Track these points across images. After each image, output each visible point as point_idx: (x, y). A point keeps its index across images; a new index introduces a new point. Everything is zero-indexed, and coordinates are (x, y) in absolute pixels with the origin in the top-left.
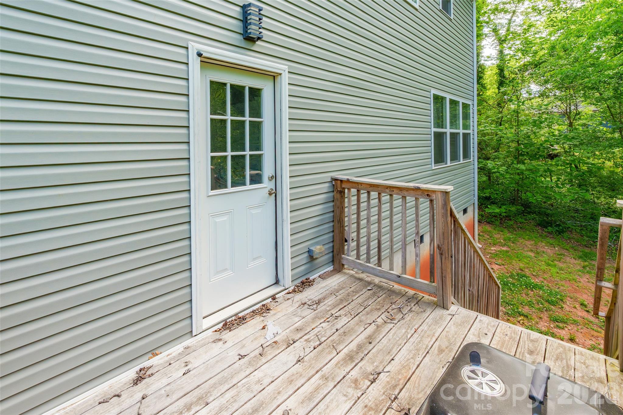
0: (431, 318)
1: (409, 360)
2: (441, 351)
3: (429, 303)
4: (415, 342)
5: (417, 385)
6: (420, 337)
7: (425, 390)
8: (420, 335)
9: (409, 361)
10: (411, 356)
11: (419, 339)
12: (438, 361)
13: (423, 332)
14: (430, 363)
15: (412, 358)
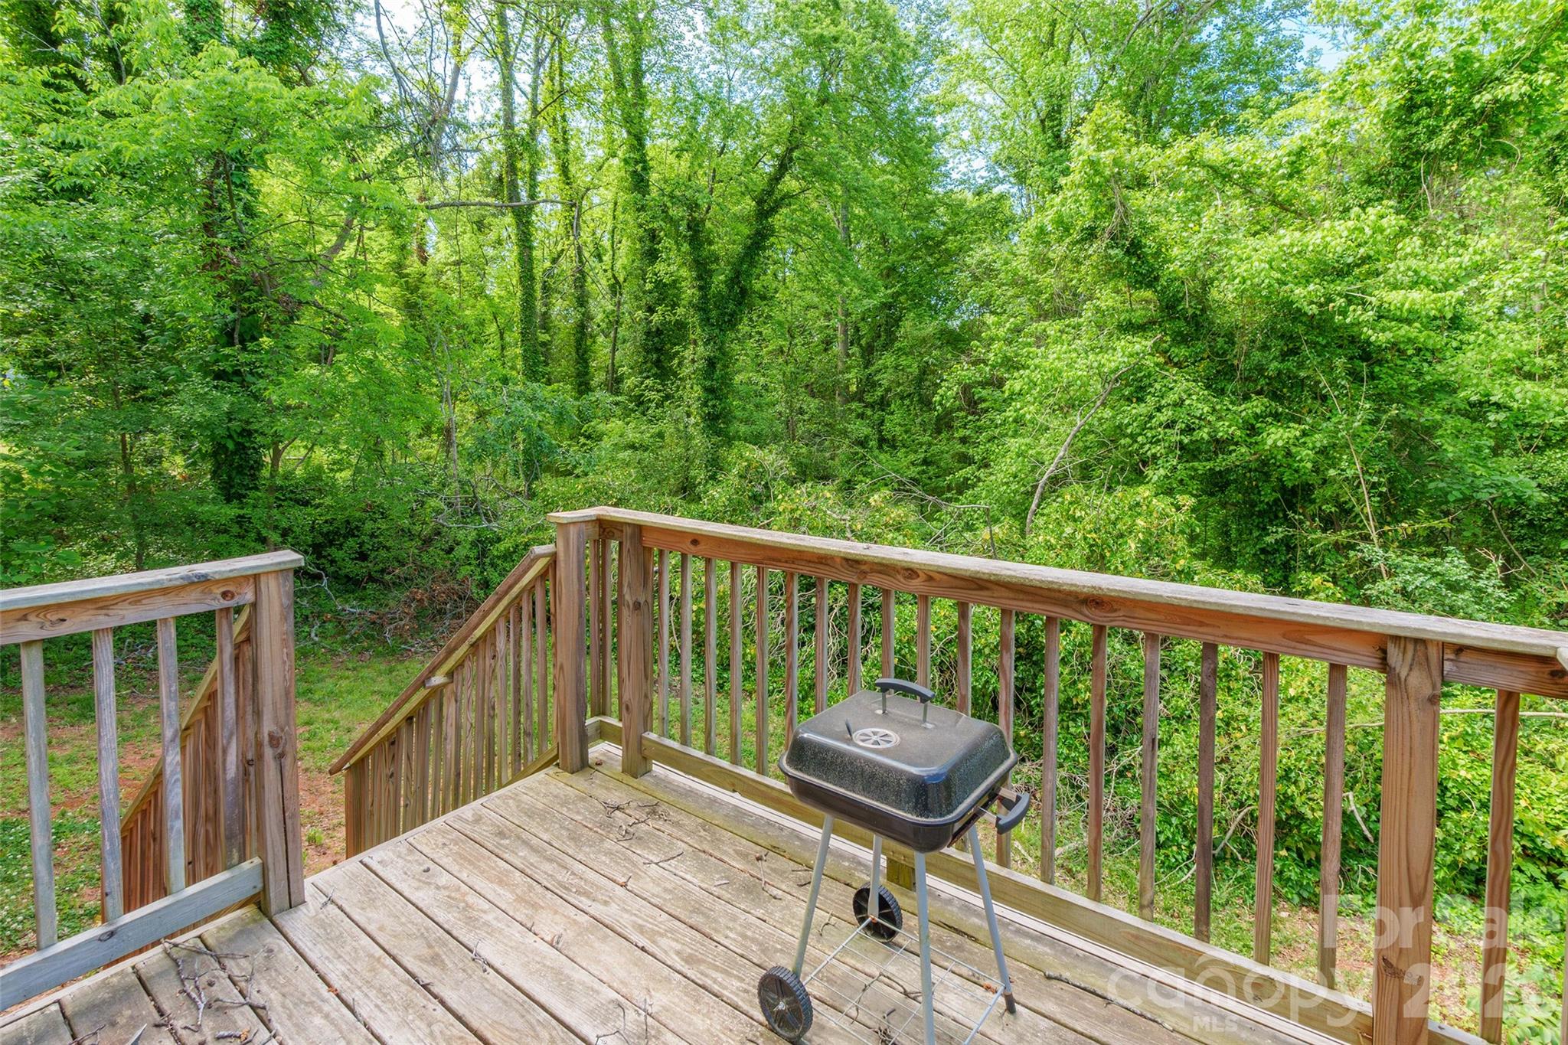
0: (309, 944)
1: (431, 1034)
2: (435, 960)
3: (241, 932)
4: (379, 1002)
5: (516, 1035)
6: (364, 989)
7: (534, 1021)
8: (360, 988)
9: (437, 1033)
10: (423, 1026)
11: (372, 994)
12: (461, 975)
13: (352, 976)
14: (462, 992)
15: (429, 1025)
